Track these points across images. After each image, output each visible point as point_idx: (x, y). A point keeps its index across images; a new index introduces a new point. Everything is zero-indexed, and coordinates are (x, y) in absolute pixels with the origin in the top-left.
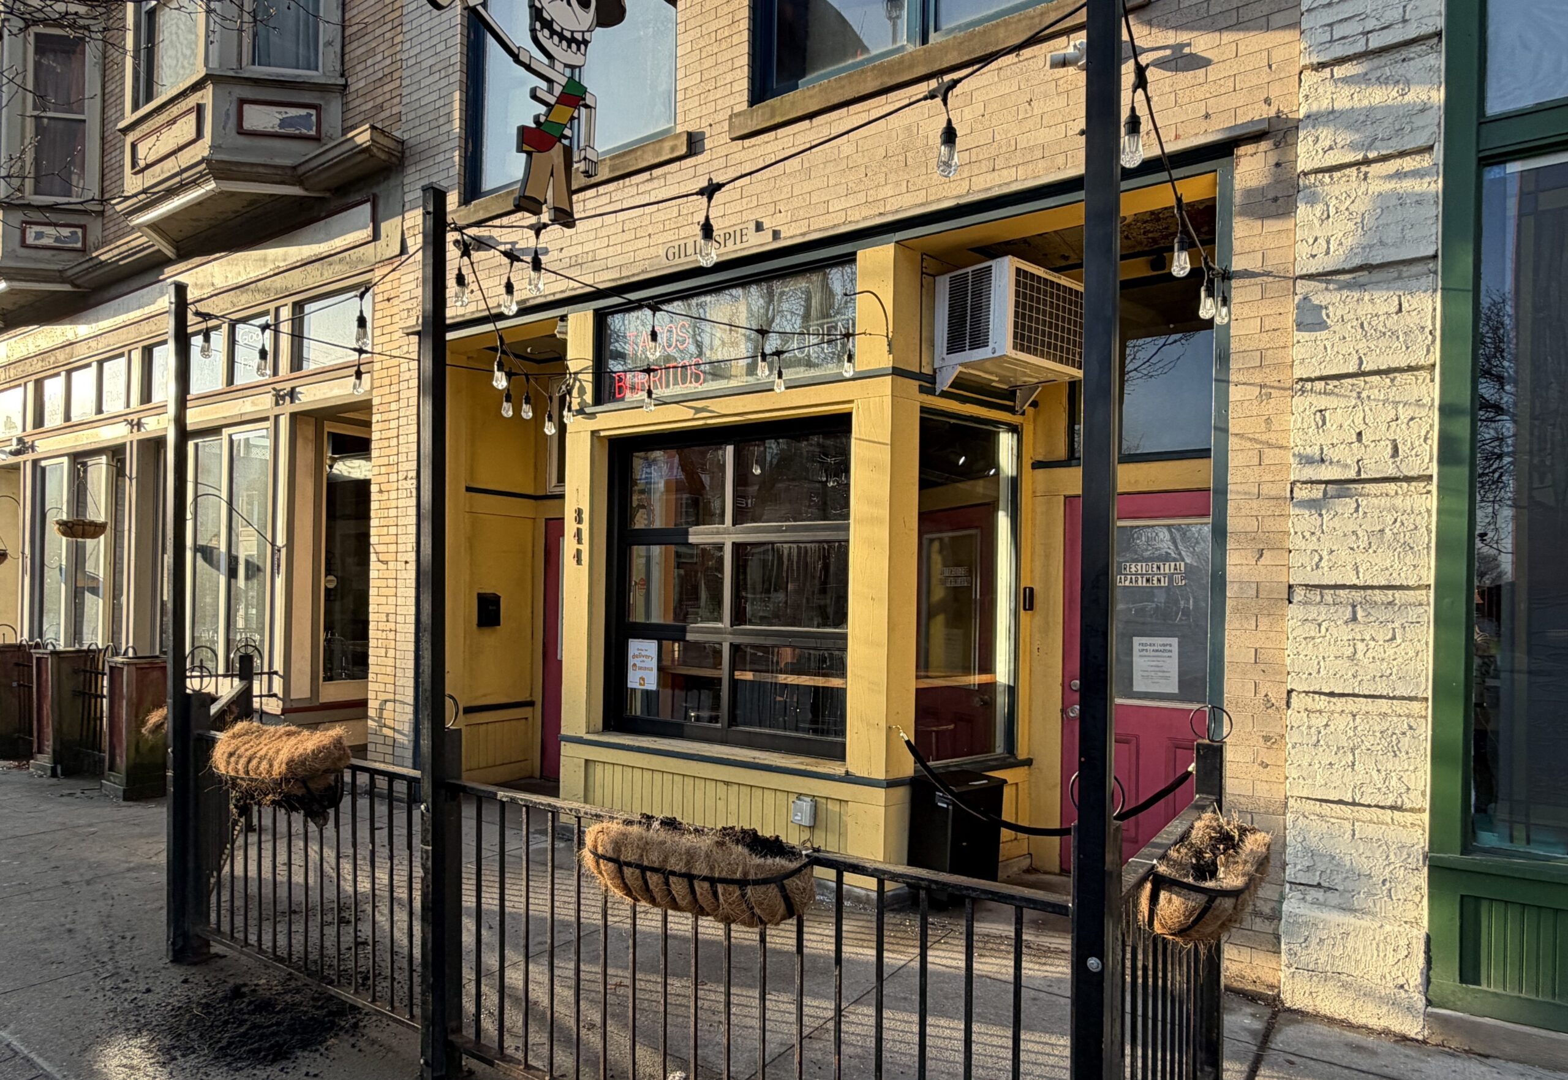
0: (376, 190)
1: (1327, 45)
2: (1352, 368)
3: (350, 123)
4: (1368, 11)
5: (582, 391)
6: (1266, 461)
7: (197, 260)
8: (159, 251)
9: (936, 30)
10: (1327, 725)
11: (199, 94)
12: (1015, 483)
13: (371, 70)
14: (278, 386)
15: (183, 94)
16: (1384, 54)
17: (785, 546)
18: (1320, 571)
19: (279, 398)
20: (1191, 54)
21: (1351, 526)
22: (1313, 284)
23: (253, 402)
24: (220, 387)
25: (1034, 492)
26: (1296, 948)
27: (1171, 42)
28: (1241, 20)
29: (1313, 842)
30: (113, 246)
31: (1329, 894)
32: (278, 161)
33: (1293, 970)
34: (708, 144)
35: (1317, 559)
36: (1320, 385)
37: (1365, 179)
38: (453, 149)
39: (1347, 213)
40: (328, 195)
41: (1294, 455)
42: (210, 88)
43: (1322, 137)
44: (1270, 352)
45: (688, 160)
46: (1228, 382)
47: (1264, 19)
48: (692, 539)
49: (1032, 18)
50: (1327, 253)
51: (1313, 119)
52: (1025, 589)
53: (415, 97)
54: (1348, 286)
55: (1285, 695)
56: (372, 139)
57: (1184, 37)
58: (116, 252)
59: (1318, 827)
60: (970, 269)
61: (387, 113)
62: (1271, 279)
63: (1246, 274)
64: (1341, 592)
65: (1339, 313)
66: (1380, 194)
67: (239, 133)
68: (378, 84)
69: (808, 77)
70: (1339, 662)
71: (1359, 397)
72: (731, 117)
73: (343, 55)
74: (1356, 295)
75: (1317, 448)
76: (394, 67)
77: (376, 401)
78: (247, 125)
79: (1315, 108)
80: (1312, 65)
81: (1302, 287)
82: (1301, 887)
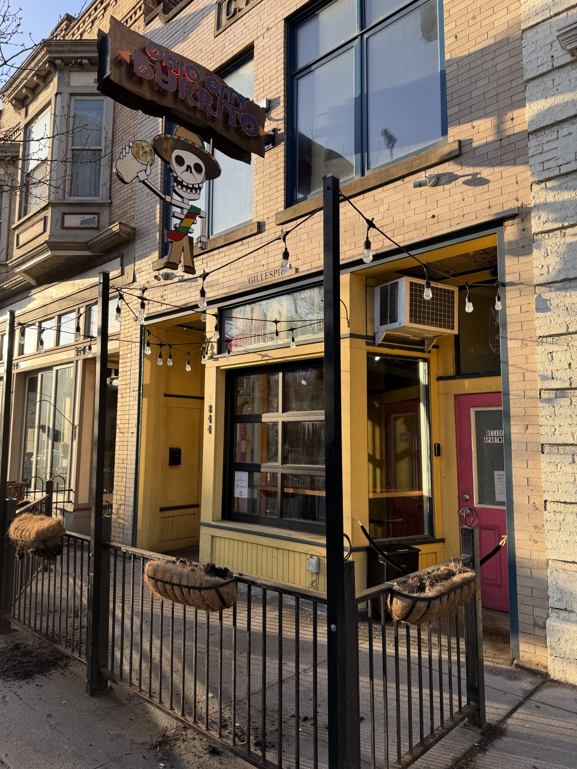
0: (122, 251)
1: (542, 172)
2: (564, 331)
3: (112, 220)
4: (559, 156)
5: (212, 348)
6: (526, 379)
7: (45, 286)
8: (28, 282)
9: (368, 169)
10: (564, 520)
11: (46, 212)
12: (427, 388)
13: (122, 196)
14: (78, 346)
15: (39, 212)
16: (569, 176)
17: (307, 423)
18: (555, 436)
19: (78, 352)
20: (481, 178)
21: (569, 412)
22: (543, 289)
23: (67, 354)
24: (53, 347)
25: (438, 393)
26: (554, 644)
27: (471, 172)
28: (502, 161)
29: (561, 584)
30: (9, 281)
31: (571, 614)
32: (79, 240)
33: (553, 657)
34: (267, 227)
35: (553, 430)
36: (549, 339)
37: (564, 236)
38: (156, 232)
39: (556, 253)
40: (102, 254)
41: (539, 375)
42: (50, 209)
43: (542, 216)
44: (526, 323)
45: (259, 235)
46: (507, 338)
47: (513, 160)
48: (264, 420)
49: (408, 163)
50: (548, 273)
51: (537, 207)
52: (435, 445)
53: (140, 207)
54: (560, 289)
55: (543, 503)
56: (120, 229)
57: (477, 170)
58: (10, 284)
59: (563, 576)
60: (389, 283)
61: (128, 215)
62: (524, 286)
63: (512, 284)
64: (567, 448)
65: (556, 303)
66: (571, 243)
67: (62, 229)
68: (125, 202)
69: (312, 193)
70: (567, 485)
71: (568, 346)
72: (276, 214)
73: (110, 189)
74: (563, 293)
75: (550, 372)
76: (132, 194)
77: (121, 353)
78: (66, 225)
79: (538, 202)
80: (535, 182)
81: (538, 289)
82: (557, 610)
